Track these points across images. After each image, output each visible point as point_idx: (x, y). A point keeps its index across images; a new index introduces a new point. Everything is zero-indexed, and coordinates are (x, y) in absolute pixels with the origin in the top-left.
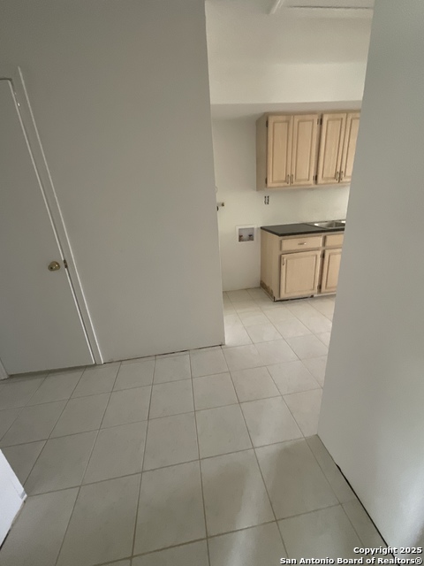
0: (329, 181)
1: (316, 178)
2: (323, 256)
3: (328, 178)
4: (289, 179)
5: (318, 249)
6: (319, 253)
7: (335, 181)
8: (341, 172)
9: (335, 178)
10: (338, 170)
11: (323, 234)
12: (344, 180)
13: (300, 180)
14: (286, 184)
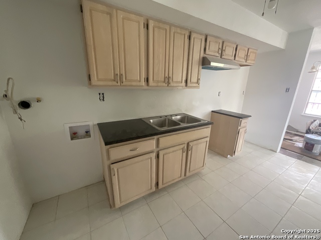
0: (159, 84)
1: (147, 80)
2: (158, 156)
3: (158, 82)
4: (118, 78)
5: (152, 152)
6: (154, 155)
7: (164, 84)
8: (169, 78)
9: (164, 82)
10: (167, 75)
11: (156, 137)
12: (172, 84)
13: (131, 81)
14: (115, 83)
